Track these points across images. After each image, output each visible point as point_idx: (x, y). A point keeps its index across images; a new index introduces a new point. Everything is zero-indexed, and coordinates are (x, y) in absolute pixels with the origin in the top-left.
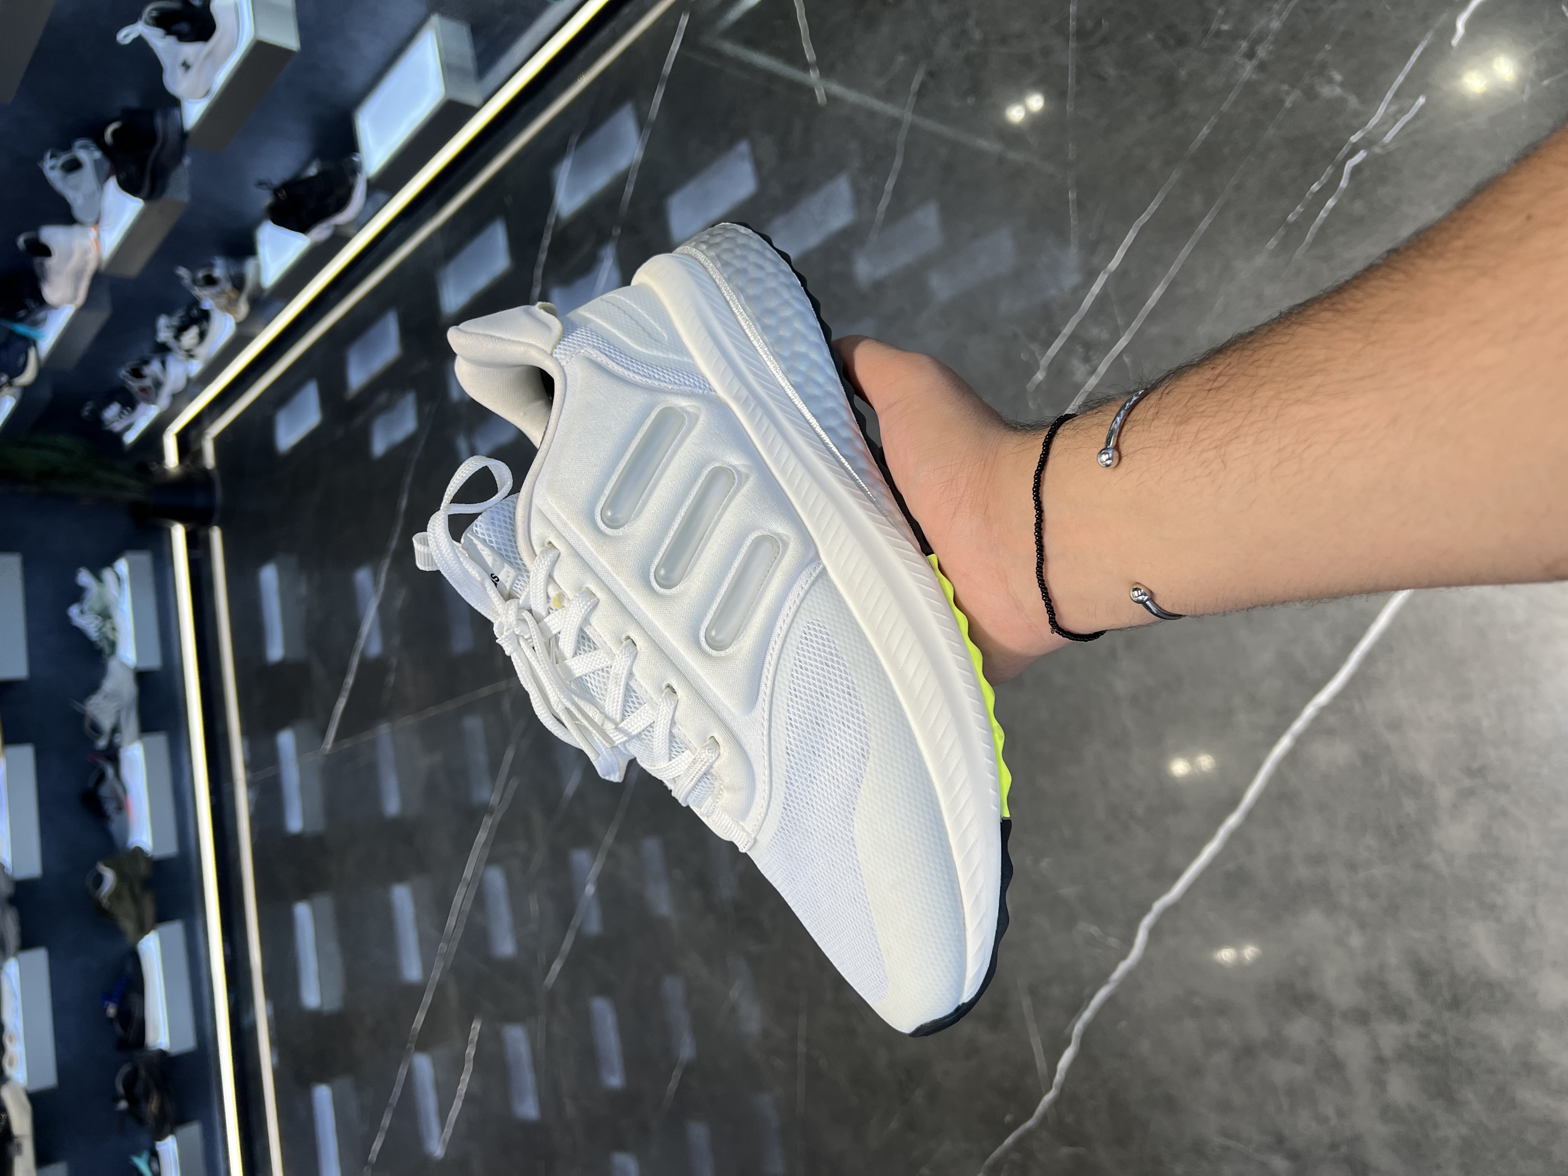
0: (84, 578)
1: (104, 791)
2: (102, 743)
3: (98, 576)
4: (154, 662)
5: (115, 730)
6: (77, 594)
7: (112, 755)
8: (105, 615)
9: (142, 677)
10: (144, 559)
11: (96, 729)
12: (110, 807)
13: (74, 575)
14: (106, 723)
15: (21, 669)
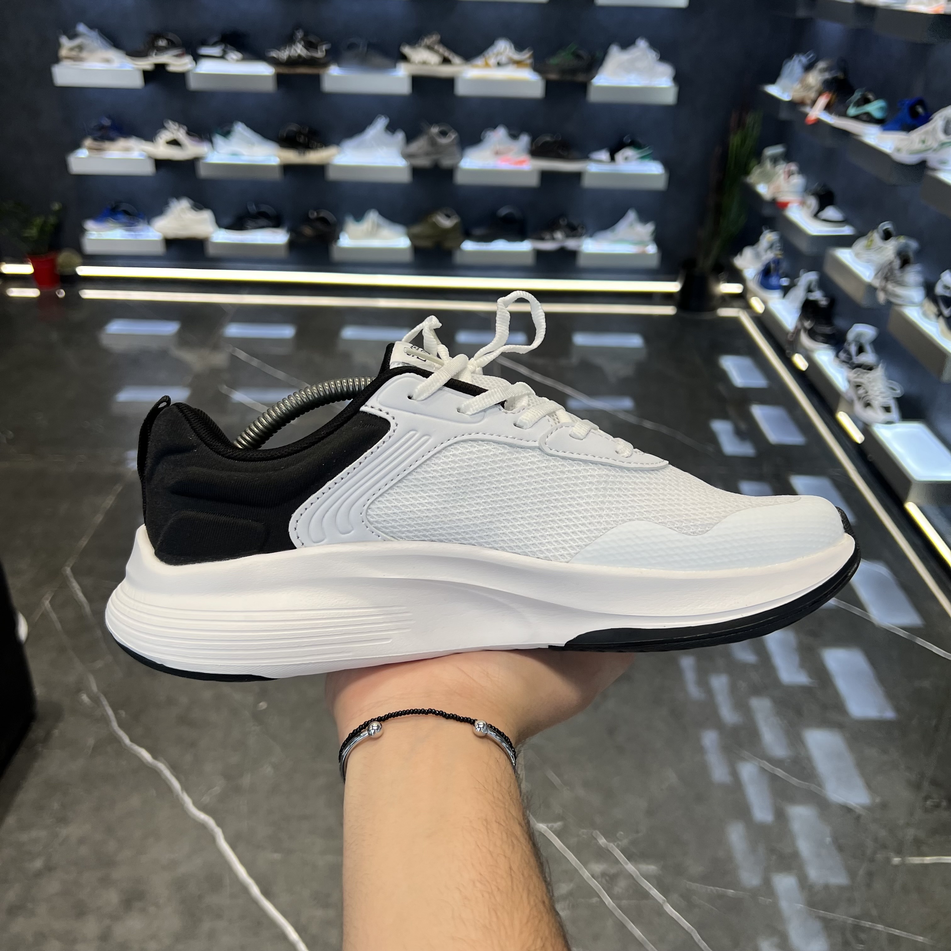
0: (650, 226)
3: (651, 233)
4: (582, 263)
6: (643, 220)
9: (574, 254)
10: (654, 262)
15: (587, 182)
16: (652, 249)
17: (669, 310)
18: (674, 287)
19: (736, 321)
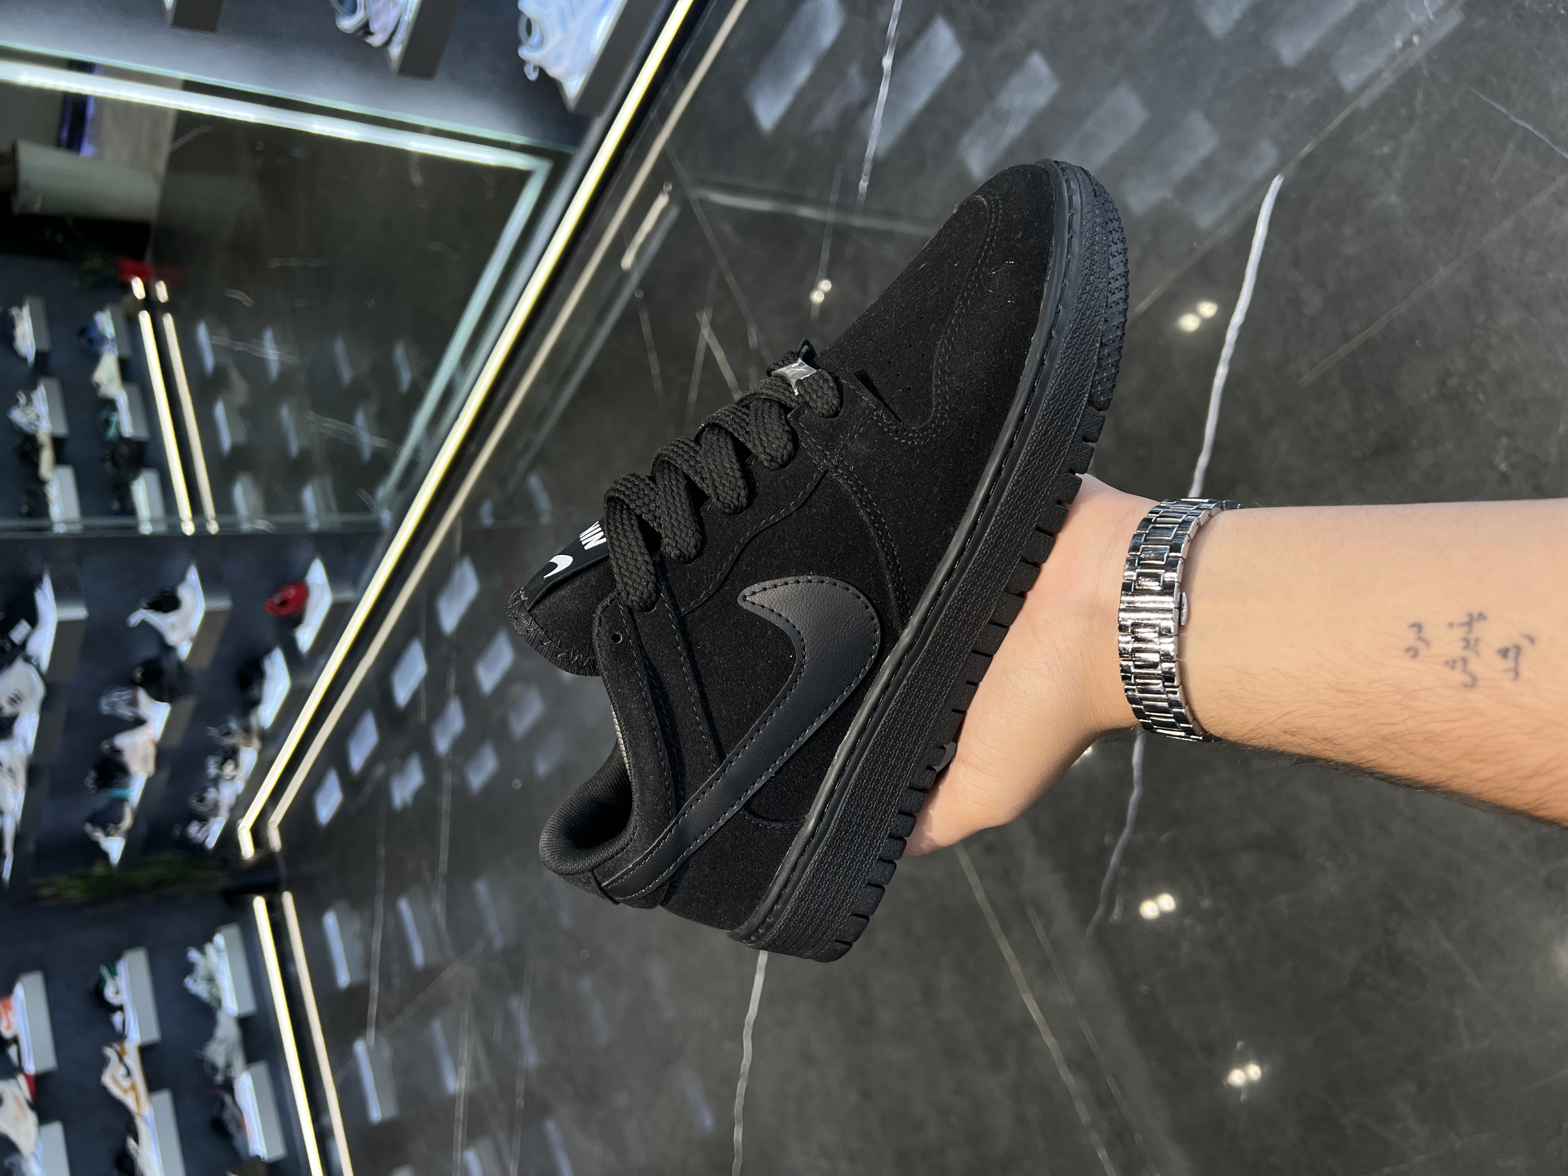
0: (194, 955)
1: (227, 1116)
2: (219, 1078)
3: (202, 951)
4: (250, 1007)
5: (229, 1066)
6: (189, 968)
7: (229, 1086)
8: (211, 980)
9: (243, 1022)
10: (233, 931)
11: (214, 1069)
12: (232, 1128)
13: (184, 954)
14: (220, 1061)
15: (153, 1035)
16: (219, 939)
17: (288, 900)
18: (259, 904)
19: (282, 827)
